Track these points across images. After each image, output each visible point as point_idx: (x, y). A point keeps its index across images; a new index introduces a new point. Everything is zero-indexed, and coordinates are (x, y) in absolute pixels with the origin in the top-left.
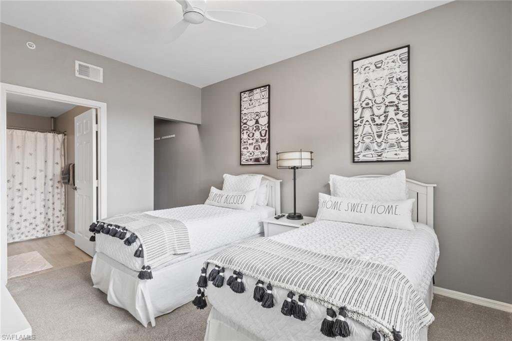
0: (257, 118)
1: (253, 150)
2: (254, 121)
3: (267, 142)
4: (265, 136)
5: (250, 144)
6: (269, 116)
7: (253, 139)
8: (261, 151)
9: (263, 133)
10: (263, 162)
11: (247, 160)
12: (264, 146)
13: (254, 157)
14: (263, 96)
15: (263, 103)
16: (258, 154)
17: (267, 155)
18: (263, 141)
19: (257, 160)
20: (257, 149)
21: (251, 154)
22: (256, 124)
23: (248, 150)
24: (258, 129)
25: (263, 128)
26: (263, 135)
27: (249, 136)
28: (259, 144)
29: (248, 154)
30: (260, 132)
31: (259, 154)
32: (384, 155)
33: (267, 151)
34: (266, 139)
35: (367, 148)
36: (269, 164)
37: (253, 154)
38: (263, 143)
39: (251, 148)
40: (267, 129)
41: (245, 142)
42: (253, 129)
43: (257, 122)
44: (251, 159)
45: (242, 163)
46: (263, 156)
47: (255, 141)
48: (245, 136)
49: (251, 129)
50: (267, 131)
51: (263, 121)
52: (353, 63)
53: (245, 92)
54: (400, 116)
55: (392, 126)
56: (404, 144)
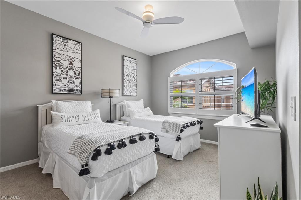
0: (71, 60)
1: (67, 83)
2: (68, 63)
3: (80, 80)
4: (79, 75)
5: (64, 78)
6: (81, 63)
7: (67, 75)
8: (75, 84)
9: (77, 73)
10: (77, 92)
11: (60, 90)
12: (77, 82)
13: (68, 88)
14: (77, 48)
15: (77, 53)
16: (71, 86)
17: (80, 88)
18: (77, 78)
19: (71, 90)
20: (71, 83)
21: (65, 85)
22: (70, 64)
23: (62, 82)
24: (72, 68)
25: (77, 69)
26: (77, 74)
27: (62, 71)
28: (73, 79)
29: (62, 85)
30: (74, 72)
31: (74, 86)
32: (131, 94)
33: (81, 85)
34: (79, 77)
35: (127, 91)
36: (81, 94)
37: (67, 86)
38: (77, 80)
39: (65, 82)
40: (80, 71)
41: (57, 75)
42: (67, 67)
43: (71, 63)
44: (65, 90)
45: (54, 92)
46: (77, 88)
47: (69, 77)
48: (57, 71)
49: (65, 67)
50: (81, 73)
51: (77, 65)
52: (123, 56)
53: (58, 36)
54: (135, 81)
55: (133, 84)
56: (136, 91)
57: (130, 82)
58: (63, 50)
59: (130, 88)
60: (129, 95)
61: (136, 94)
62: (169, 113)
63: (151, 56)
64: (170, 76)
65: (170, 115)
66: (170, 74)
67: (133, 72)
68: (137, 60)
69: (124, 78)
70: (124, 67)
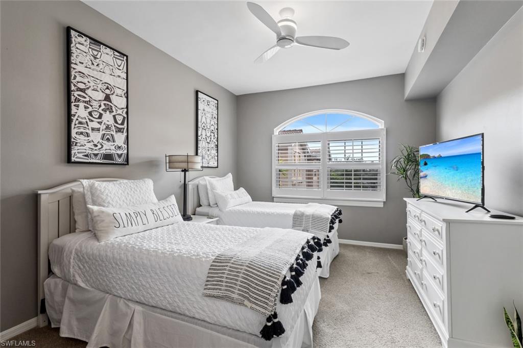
0: (108, 92)
1: (101, 141)
2: (101, 96)
3: (125, 134)
4: (122, 124)
5: (93, 129)
6: (127, 98)
7: (100, 123)
8: (116, 144)
10: (120, 161)
11: (85, 156)
12: (120, 139)
13: (103, 151)
14: (119, 66)
15: (119, 76)
16: (108, 148)
17: (126, 151)
18: (119, 130)
19: (108, 157)
20: (108, 140)
21: (96, 146)
22: (105, 100)
23: (90, 139)
24: (109, 109)
25: (120, 112)
26: (120, 122)
27: (90, 113)
28: (112, 133)
29: (90, 145)
30: (114, 116)
31: (113, 148)
32: (210, 163)
33: (126, 146)
34: (124, 129)
35: (204, 158)
36: (128, 164)
37: (99, 146)
38: (119, 134)
39: (96, 137)
40: (126, 116)
41: (80, 123)
42: (100, 106)
43: (107, 98)
44: (96, 155)
45: (73, 159)
46: (120, 152)
47: (103, 127)
48: (80, 112)
49: (95, 104)
50: (126, 118)
51: (119, 102)
52: (197, 92)
53: (81, 34)
54: (215, 140)
55: (213, 146)
56: (216, 158)
57: (208, 141)
58: (92, 67)
59: (208, 153)
60: (206, 166)
61: (216, 165)
62: (273, 197)
63: (237, 95)
64: (275, 134)
65: (275, 201)
66: (275, 129)
67: (212, 123)
68: (218, 101)
69: (199, 134)
70: (200, 112)
